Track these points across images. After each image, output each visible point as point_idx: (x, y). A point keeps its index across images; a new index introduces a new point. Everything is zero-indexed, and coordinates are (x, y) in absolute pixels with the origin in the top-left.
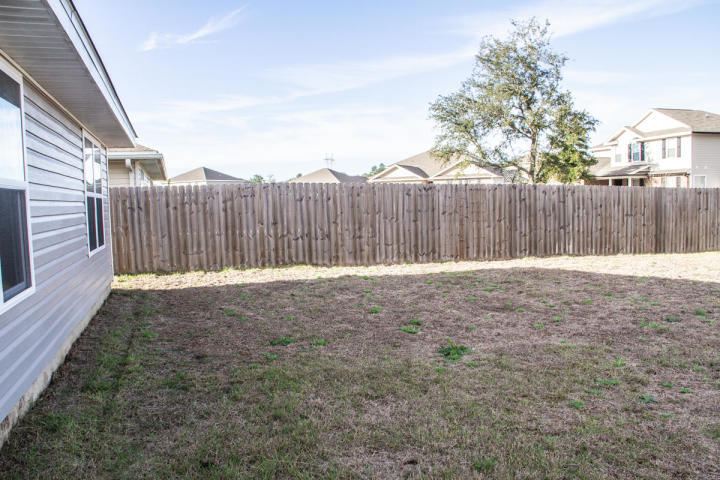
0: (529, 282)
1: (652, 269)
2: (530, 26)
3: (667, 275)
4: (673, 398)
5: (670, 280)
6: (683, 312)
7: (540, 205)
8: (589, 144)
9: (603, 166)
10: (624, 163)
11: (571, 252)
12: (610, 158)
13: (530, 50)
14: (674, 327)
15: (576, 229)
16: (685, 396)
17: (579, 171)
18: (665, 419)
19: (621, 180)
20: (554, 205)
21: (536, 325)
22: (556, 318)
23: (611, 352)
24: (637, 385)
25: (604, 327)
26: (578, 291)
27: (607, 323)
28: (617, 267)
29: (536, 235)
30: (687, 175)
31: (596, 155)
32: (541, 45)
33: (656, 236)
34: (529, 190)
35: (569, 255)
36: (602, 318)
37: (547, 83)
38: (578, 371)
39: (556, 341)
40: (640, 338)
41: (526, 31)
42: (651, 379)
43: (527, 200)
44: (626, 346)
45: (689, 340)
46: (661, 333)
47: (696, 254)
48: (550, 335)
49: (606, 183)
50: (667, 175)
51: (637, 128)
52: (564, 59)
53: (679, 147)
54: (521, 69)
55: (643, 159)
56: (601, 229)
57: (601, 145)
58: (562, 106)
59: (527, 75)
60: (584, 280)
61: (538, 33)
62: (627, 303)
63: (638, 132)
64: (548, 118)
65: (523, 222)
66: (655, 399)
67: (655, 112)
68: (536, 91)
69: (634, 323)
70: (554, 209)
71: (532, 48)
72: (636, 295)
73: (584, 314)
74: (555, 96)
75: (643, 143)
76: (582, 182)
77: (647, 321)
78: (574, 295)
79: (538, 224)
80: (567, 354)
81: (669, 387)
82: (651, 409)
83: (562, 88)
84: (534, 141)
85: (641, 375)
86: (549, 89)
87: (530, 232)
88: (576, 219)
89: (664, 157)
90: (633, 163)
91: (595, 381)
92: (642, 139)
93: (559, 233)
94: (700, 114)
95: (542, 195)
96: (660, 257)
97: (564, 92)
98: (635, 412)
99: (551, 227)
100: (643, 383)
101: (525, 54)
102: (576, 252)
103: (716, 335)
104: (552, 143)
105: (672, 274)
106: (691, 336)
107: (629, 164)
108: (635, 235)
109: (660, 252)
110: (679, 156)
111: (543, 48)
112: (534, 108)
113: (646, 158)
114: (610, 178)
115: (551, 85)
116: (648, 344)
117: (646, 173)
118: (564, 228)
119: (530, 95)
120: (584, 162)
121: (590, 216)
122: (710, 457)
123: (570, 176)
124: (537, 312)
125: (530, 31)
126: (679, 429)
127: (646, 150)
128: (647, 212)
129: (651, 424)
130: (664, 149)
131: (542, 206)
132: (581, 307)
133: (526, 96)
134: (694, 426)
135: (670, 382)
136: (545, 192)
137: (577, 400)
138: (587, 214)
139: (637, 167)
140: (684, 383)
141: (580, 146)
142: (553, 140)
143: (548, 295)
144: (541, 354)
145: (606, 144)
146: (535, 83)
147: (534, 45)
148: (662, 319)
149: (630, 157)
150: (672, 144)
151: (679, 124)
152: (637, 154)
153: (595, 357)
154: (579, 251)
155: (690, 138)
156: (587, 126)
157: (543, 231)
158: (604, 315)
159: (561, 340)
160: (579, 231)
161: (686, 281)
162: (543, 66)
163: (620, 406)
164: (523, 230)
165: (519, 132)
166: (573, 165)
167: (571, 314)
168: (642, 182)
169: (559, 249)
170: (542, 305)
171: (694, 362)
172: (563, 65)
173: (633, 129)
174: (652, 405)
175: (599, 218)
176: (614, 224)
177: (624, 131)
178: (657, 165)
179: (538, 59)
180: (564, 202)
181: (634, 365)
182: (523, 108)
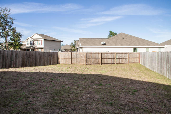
0: (2, 75)
1: (34, 70)
2: (5, 9)
3: (37, 71)
4: (35, 100)
5: (37, 72)
6: (39, 80)
7: (6, 55)
8: (21, 40)
9: (24, 46)
10: (29, 45)
11: (15, 67)
12: (26, 44)
13: (5, 15)
14: (37, 83)
15: (16, 61)
16: (38, 99)
17: (18, 47)
18: (33, 105)
19: (29, 49)
20: (10, 55)
21: (3, 86)
22: (9, 84)
23: (22, 91)
24: (27, 98)
25: (21, 85)
26: (15, 77)
27: (22, 84)
28: (26, 70)
29: (5, 63)
30: (43, 49)
31: (23, 43)
32: (8, 15)
33: (35, 62)
34: (3, 52)
35: (15, 68)
36: (21, 83)
37: (9, 25)
38: (13, 97)
39: (8, 90)
40: (29, 87)
41: (4, 10)
42: (31, 96)
43: (3, 54)
44: (26, 89)
45: (40, 86)
46: (34, 85)
47: (44, 66)
48: (7, 88)
49: (25, 50)
50: (39, 48)
51: (32, 37)
52: (14, 19)
53: (41, 42)
54: (2, 20)
55: (33, 45)
56: (22, 61)
57: (24, 41)
58: (14, 31)
59: (4, 22)
60: (17, 74)
61: (7, 12)
62: (27, 79)
63: (32, 38)
64: (10, 33)
65: (2, 60)
66: (31, 101)
67: (36, 34)
68: (7, 26)
69: (28, 83)
70: (10, 56)
71: (6, 15)
72: (29, 76)
73: (16, 82)
74: (12, 28)
75: (33, 41)
76: (19, 49)
77: (31, 82)
78: (14, 78)
79: (6, 60)
80: (10, 93)
81: (35, 97)
82: (30, 103)
83: (13, 26)
84: (6, 39)
85: (28, 96)
86: (10, 26)
87: (4, 62)
88: (16, 59)
89: (38, 44)
90: (31, 45)
91: (17, 99)
92: (33, 40)
93: (12, 62)
94: (45, 35)
95: (7, 53)
96: (36, 67)
97: (14, 27)
98: (26, 105)
99: (9, 61)
100: (29, 98)
101: (3, 16)
102: (16, 67)
103: (46, 84)
104: (11, 40)
105: (38, 71)
106: (40, 85)
107: (30, 46)
108: (31, 62)
109: (36, 66)
110: (41, 44)
111: (9, 16)
112: (6, 30)
113: (34, 45)
114: (26, 49)
115: (11, 25)
116: (31, 88)
117: (34, 48)
118: (13, 61)
119: (5, 27)
120: (20, 45)
121: (20, 58)
122: (42, 112)
123: (16, 48)
124: (4, 83)
125: (5, 11)
126: (36, 107)
127: (34, 43)
128: (33, 57)
129: (29, 107)
130: (38, 43)
131: (7, 55)
132: (16, 80)
133: (4, 27)
134: (39, 105)
135: (35, 96)
136: (8, 52)
137: (12, 105)
138: (19, 57)
139: (32, 46)
140: (38, 96)
141: (19, 41)
142: (11, 39)
143: (7, 78)
144: (3, 94)
145: (25, 41)
146: (6, 24)
147: (6, 14)
148: (35, 82)
149: (30, 44)
150: (40, 42)
151: (41, 37)
152: (32, 43)
153: (18, 93)
154: (17, 67)
155: (43, 41)
156: (20, 36)
157: (7, 62)
158: (21, 82)
159: (9, 89)
160: (17, 62)
161: (41, 72)
162: (9, 20)
163: (23, 104)
164: (2, 62)
165: (2, 36)
166: (17, 45)
167: (13, 83)
168: (33, 50)
169: (12, 66)
170: (5, 81)
171: (40, 91)
172: (14, 21)
173: (31, 38)
174: (30, 102)
175: (22, 58)
176: (25, 60)
177: (29, 38)
178: (37, 46)
179: (7, 18)
180: (13, 55)
181: (27, 93)
182: (3, 30)
